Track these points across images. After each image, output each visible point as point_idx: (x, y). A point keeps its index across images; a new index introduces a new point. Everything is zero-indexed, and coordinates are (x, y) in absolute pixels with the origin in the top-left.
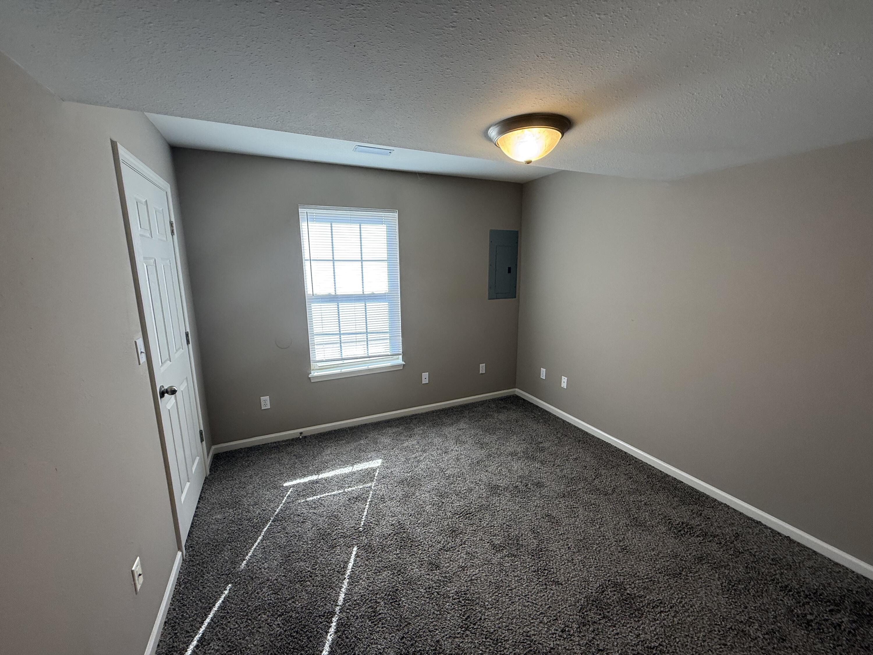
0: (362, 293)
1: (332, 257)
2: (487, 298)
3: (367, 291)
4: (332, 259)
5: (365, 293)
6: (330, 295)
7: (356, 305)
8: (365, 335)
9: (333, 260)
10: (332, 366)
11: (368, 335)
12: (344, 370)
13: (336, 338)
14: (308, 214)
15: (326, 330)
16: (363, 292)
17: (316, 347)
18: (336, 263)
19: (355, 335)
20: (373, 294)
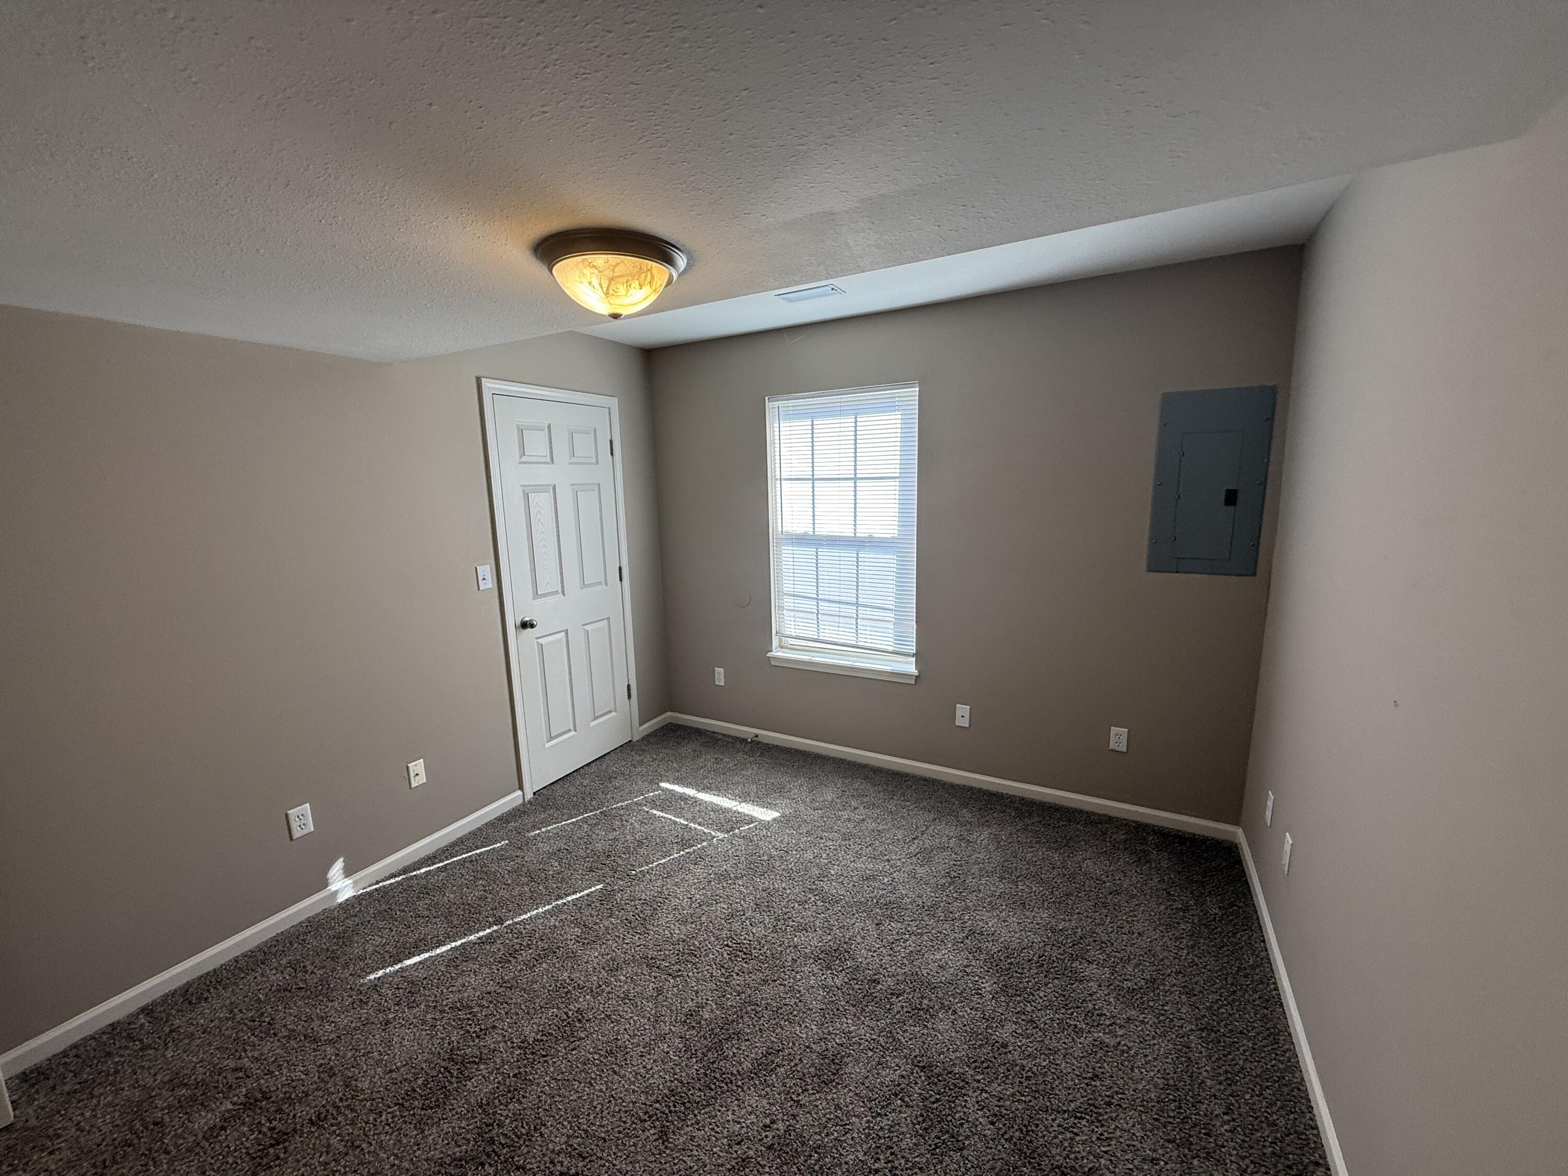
0: (853, 535)
1: (811, 473)
2: (1144, 566)
3: (862, 532)
4: (811, 477)
5: (858, 535)
6: (806, 534)
7: (842, 554)
8: (855, 608)
9: (813, 480)
10: (799, 647)
11: (860, 608)
12: (817, 659)
13: (811, 605)
14: (780, 409)
15: (799, 589)
16: (855, 534)
17: (785, 612)
18: (817, 484)
19: (838, 605)
20: (871, 537)
